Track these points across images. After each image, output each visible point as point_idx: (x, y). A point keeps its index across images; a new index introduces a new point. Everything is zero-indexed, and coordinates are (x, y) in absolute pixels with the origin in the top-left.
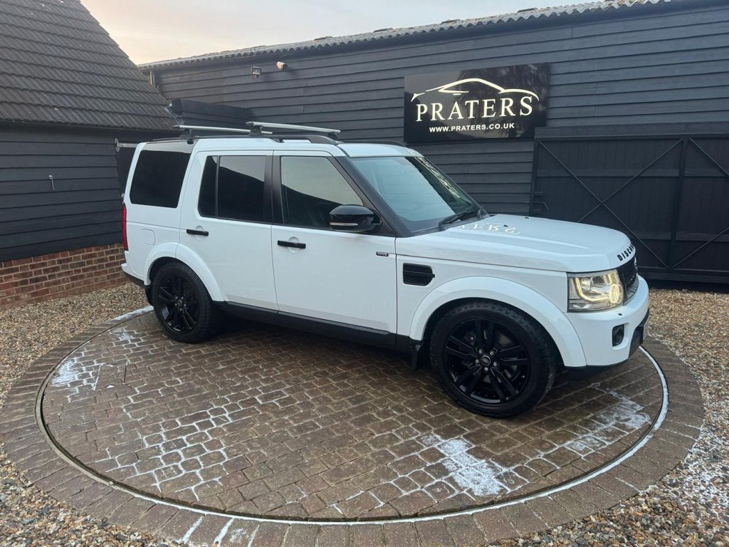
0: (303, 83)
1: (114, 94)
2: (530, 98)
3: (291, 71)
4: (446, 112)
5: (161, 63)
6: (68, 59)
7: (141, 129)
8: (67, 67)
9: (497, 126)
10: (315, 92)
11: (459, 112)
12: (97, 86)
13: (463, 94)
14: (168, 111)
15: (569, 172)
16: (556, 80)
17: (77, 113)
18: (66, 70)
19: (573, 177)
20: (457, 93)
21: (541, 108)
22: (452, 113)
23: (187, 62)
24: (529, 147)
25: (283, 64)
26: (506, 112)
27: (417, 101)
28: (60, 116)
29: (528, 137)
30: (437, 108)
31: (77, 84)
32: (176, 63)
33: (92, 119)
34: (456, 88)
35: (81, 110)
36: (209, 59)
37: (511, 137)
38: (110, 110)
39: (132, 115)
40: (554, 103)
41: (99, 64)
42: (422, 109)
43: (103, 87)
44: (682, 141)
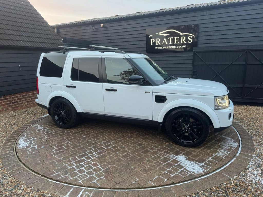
0: (110, 32)
1: (42, 36)
2: (192, 37)
3: (106, 27)
4: (161, 42)
5: (59, 25)
6: (26, 23)
7: (52, 48)
8: (25, 26)
9: (180, 47)
10: (115, 35)
11: (166, 42)
12: (36, 33)
13: (167, 35)
14: (61, 42)
15: (206, 63)
16: (201, 30)
17: (29, 43)
18: (25, 27)
19: (207, 65)
20: (165, 35)
21: (196, 40)
22: (164, 42)
23: (68, 24)
24: (191, 54)
25: (103, 25)
26: (183, 42)
27: (151, 38)
28: (23, 44)
29: (191, 50)
30: (158, 40)
31: (29, 32)
32: (65, 25)
33: (34, 45)
34: (165, 33)
35: (30, 42)
36: (76, 23)
37: (185, 50)
38: (41, 41)
39: (49, 43)
40: (200, 38)
41: (37, 25)
42: (153, 41)
43: (38, 33)
44: (246, 52)
